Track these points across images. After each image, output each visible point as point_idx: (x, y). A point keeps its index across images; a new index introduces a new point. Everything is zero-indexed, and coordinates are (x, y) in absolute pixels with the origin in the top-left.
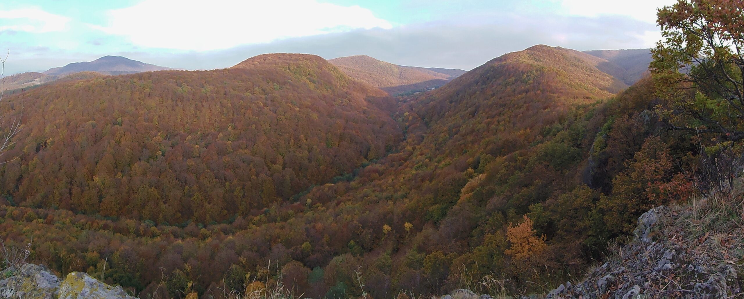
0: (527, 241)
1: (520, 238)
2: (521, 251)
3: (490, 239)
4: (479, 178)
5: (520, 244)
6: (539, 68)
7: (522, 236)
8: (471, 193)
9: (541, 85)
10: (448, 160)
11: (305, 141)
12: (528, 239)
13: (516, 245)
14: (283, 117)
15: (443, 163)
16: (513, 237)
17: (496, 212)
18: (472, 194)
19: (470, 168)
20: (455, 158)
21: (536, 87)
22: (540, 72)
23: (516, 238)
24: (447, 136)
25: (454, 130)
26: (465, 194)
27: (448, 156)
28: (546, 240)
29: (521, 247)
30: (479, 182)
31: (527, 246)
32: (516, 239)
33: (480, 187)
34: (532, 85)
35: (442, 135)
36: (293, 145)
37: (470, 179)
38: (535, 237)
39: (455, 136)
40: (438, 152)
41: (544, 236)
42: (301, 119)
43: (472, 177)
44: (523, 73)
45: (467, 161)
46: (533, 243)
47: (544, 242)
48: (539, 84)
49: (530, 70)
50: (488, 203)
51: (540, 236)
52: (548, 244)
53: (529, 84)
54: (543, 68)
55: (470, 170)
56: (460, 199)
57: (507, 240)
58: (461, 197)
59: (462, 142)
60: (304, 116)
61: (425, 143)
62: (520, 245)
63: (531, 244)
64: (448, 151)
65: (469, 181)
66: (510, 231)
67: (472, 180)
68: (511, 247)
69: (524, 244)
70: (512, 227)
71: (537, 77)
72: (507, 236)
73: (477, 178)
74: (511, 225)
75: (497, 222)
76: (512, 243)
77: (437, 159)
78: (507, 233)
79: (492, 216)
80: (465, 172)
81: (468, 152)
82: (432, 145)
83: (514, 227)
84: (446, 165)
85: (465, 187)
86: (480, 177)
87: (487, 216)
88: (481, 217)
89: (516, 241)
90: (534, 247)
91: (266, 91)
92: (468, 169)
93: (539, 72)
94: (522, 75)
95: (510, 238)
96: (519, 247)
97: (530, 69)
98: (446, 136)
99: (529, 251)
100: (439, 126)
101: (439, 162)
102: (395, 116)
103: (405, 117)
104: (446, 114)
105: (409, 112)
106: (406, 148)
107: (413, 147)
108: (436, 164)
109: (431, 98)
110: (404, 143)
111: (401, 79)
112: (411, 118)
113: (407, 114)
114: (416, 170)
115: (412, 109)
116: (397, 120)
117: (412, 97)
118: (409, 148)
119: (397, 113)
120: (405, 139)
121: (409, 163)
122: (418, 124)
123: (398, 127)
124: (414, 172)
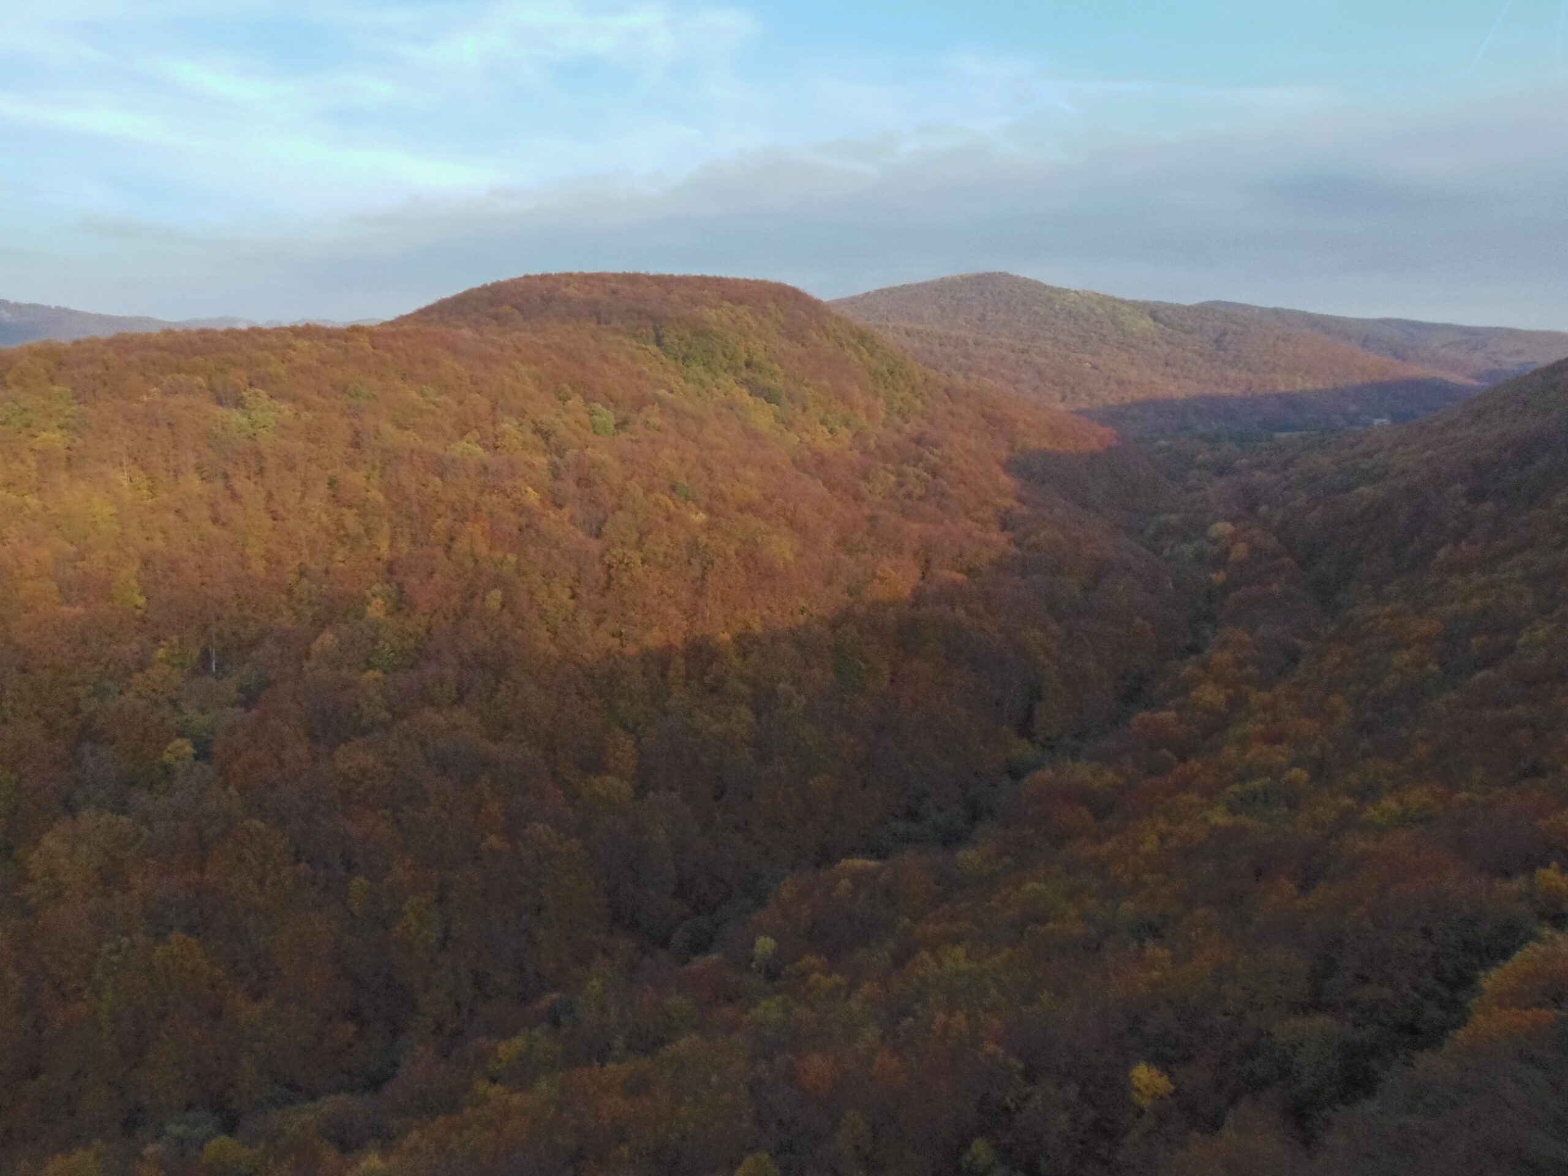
11: (737, 662)
14: (636, 556)
19: (1554, 864)
25: (1478, 641)
26: (1499, 1005)
27: (1425, 773)
35: (1402, 658)
36: (681, 681)
37: (1547, 931)
40: (1366, 742)
42: (719, 561)
43: (1558, 920)
45: (1542, 823)
56: (1469, 1029)
58: (1478, 1018)
59: (1521, 711)
60: (731, 551)
61: (1301, 685)
64: (1422, 749)
77: (1354, 779)
81: (1551, 775)
82: (1336, 700)
84: (1404, 820)
85: (1508, 965)
91: (552, 440)
92: (1540, 872)
98: (1421, 665)
101: (1366, 793)
102: (1150, 531)
103: (1215, 542)
104: (1442, 554)
105: (1233, 520)
106: (1193, 693)
107: (1230, 691)
108: (1347, 801)
109: (1363, 466)
110: (1189, 668)
111: (1217, 364)
112: (1240, 551)
113: (1222, 528)
114: (1232, 810)
115: (1252, 508)
116: (1167, 552)
117: (1264, 453)
118: (1210, 694)
119: (1173, 518)
120: (1194, 649)
121: (1198, 766)
122: (1275, 587)
123: (1170, 584)
124: (1219, 817)
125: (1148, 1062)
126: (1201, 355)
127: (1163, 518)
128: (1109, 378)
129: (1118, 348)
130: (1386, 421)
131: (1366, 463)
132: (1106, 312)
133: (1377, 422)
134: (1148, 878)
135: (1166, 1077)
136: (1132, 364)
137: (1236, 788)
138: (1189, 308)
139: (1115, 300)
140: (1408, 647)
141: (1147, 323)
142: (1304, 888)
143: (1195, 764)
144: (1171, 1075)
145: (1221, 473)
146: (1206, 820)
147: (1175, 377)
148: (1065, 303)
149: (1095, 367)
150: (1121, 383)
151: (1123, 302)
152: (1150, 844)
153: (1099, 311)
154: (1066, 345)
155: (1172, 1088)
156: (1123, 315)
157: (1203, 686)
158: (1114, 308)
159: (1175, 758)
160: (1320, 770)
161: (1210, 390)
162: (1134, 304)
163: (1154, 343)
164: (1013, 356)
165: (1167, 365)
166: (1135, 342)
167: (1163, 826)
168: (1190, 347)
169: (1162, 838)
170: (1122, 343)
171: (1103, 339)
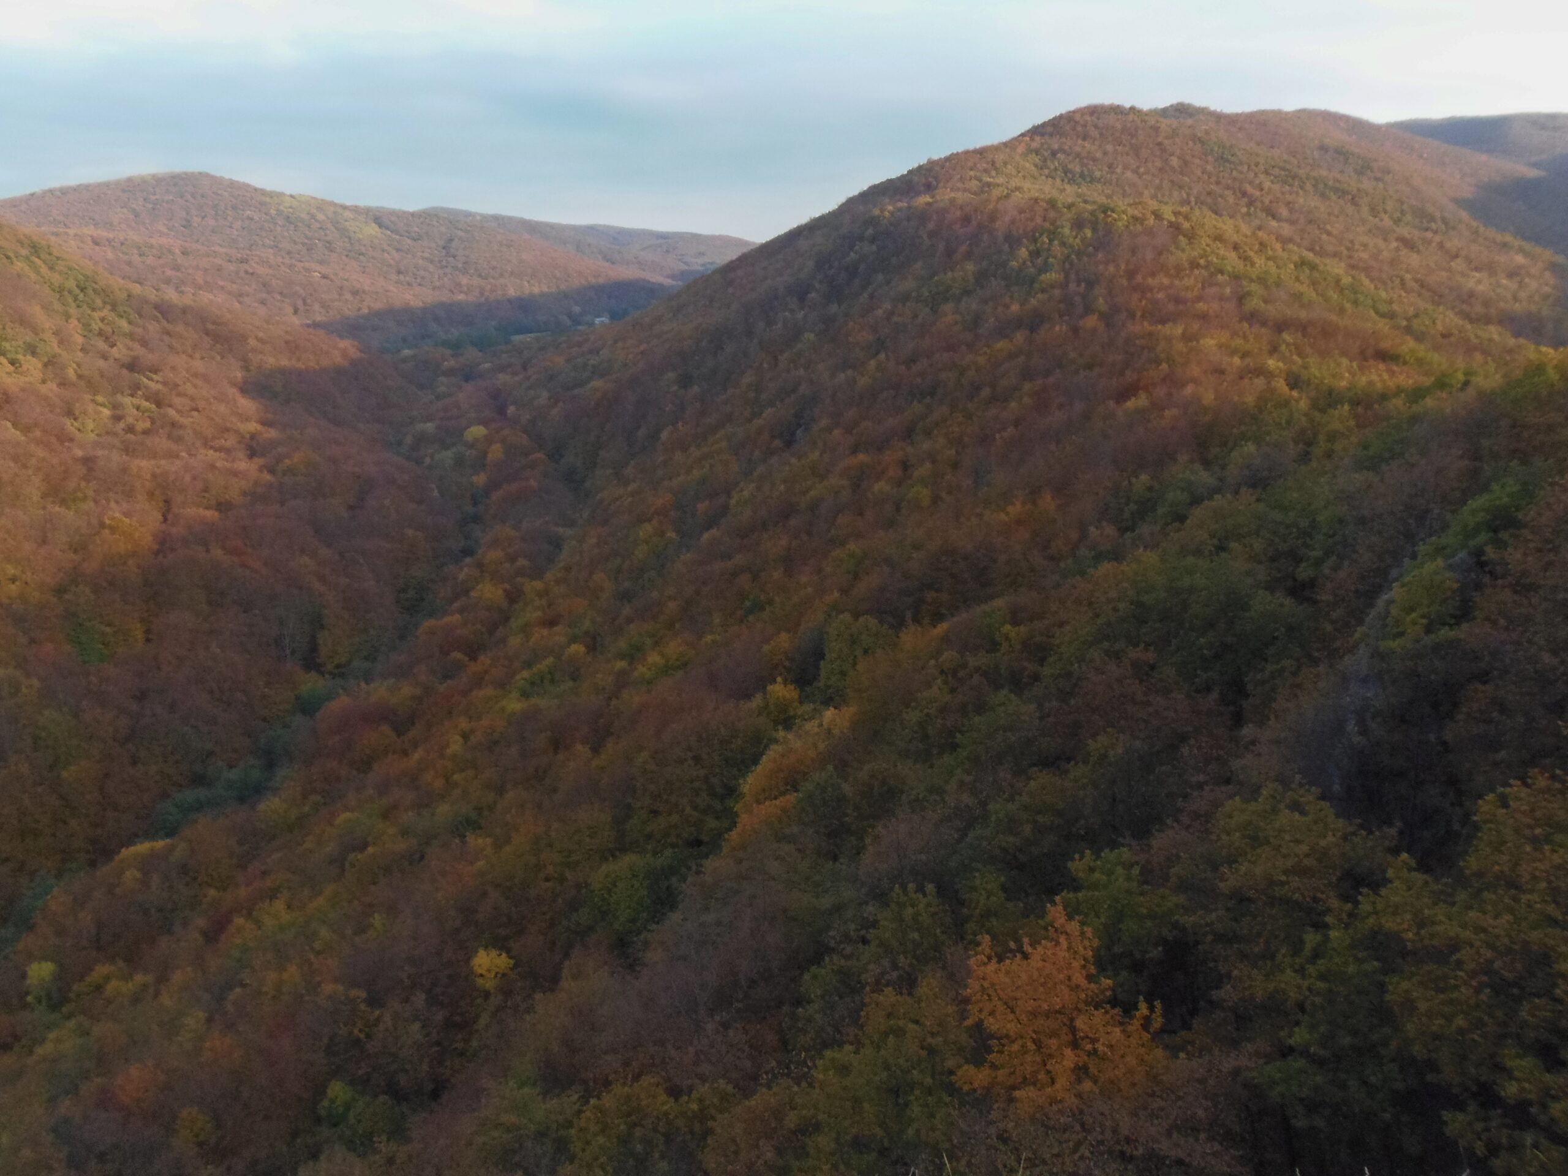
0: (1065, 1029)
1: (1034, 1014)
2: (1042, 1076)
3: (889, 1015)
4: (820, 725)
5: (1034, 1041)
6: (1086, 215)
7: (1045, 1006)
8: (788, 797)
9: (1099, 291)
10: (674, 647)
12: (1072, 1020)
13: (1015, 1047)
15: (654, 658)
16: (1001, 1008)
17: (911, 886)
18: (791, 798)
19: (779, 679)
20: (709, 638)
21: (1077, 299)
22: (1095, 230)
23: (1013, 1012)
24: (671, 534)
25: (702, 507)
26: (759, 802)
27: (677, 626)
28: (1163, 1031)
29: (1038, 1059)
30: (821, 746)
31: (1068, 1052)
32: (1011, 1017)
33: (830, 767)
34: (1057, 292)
35: (646, 530)
37: (781, 734)
38: (1107, 1012)
39: (706, 536)
40: (627, 610)
41: (1152, 1008)
43: (787, 723)
44: (1013, 241)
45: (766, 648)
46: (1097, 1040)
47: (1153, 1039)
48: (1091, 284)
49: (1047, 225)
50: (868, 841)
51: (1129, 1009)
52: (1174, 1051)
53: (1043, 291)
54: (1105, 210)
55: (780, 690)
56: (739, 829)
57: (969, 1022)
58: (744, 818)
59: (739, 559)
61: (568, 569)
62: (1031, 1046)
63: (1089, 1047)
64: (672, 606)
65: (776, 741)
66: (984, 979)
67: (790, 736)
68: (991, 1057)
69: (1053, 1043)
70: (989, 958)
71: (1079, 254)
72: (966, 1001)
73: (811, 726)
74: (988, 951)
75: (916, 936)
76: (992, 1036)
77: (622, 644)
78: (966, 987)
79: (893, 906)
80: (757, 701)
81: (768, 608)
82: (599, 577)
83: (1000, 960)
84: (667, 670)
85: (759, 768)
86: (825, 722)
87: (867, 903)
88: (838, 908)
89: (1012, 1028)
90: (1103, 1058)
92: (770, 688)
93: (1088, 233)
94: (1006, 247)
95: (980, 1011)
96: (1029, 1058)
97: (1045, 219)
98: (662, 534)
99: (1079, 1081)
100: (629, 489)
101: (634, 654)
102: (409, 440)
103: (471, 446)
104: (664, 435)
105: (485, 423)
106: (473, 594)
107: (507, 586)
108: (621, 664)
109: (592, 362)
110: (466, 570)
111: (448, 270)
112: (496, 452)
113: (477, 431)
114: (525, 695)
115: (501, 411)
116: (428, 460)
117: (504, 356)
118: (489, 592)
119: (430, 427)
120: (468, 552)
121: (488, 661)
122: (533, 483)
123: (436, 491)
124: (515, 705)
125: (486, 948)
126: (432, 262)
127: (420, 427)
128: (341, 288)
129: (347, 256)
130: (605, 319)
131: (594, 361)
132: (328, 218)
133: (597, 321)
134: (456, 777)
135: (504, 955)
136: (363, 273)
137: (525, 674)
138: (413, 214)
139: (336, 205)
140: (649, 520)
141: (372, 229)
142: (596, 750)
143: (484, 660)
144: (508, 951)
145: (467, 379)
146: (503, 709)
147: (409, 284)
148: (281, 208)
149: (325, 277)
150: (355, 293)
151: (344, 207)
152: (456, 746)
153: (321, 217)
154: (289, 253)
155: (512, 962)
156: (346, 221)
157: (480, 587)
158: (335, 213)
159: (467, 659)
160: (594, 643)
161: (445, 297)
162: (355, 210)
163: (383, 251)
164: (232, 267)
165: (399, 272)
166: (363, 249)
167: (464, 724)
168: (419, 254)
169: (465, 736)
170: (350, 251)
171: (329, 246)
